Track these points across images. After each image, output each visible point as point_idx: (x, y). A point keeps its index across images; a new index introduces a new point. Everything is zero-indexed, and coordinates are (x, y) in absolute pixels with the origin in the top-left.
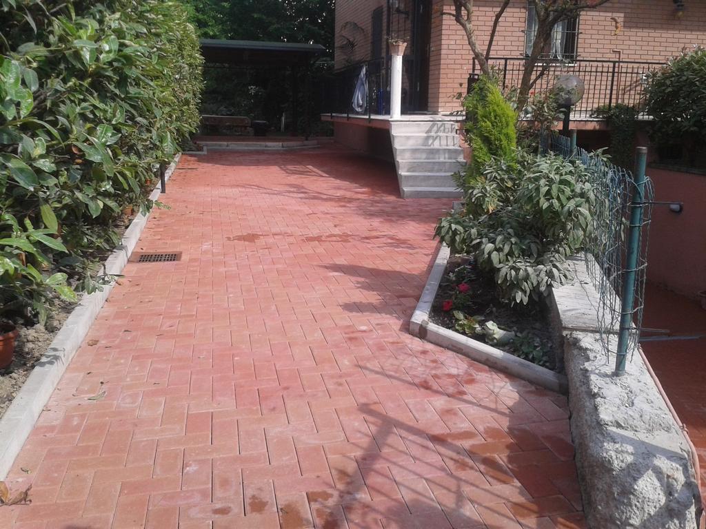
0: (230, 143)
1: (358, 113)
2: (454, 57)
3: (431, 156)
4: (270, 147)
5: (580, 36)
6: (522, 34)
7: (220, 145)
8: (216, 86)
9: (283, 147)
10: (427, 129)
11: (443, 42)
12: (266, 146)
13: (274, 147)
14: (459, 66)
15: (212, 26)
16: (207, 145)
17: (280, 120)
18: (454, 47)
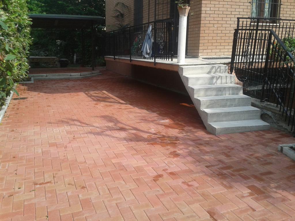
0: (47, 74)
1: (145, 58)
2: (209, 19)
3: (220, 93)
4: (73, 76)
5: (282, 6)
6: (249, 4)
7: (42, 76)
8: (38, 41)
9: (81, 76)
10: (208, 71)
11: (203, 9)
12: (71, 76)
13: (75, 76)
14: (212, 25)
15: (35, 10)
16: (33, 76)
17: (73, 57)
18: (210, 12)
